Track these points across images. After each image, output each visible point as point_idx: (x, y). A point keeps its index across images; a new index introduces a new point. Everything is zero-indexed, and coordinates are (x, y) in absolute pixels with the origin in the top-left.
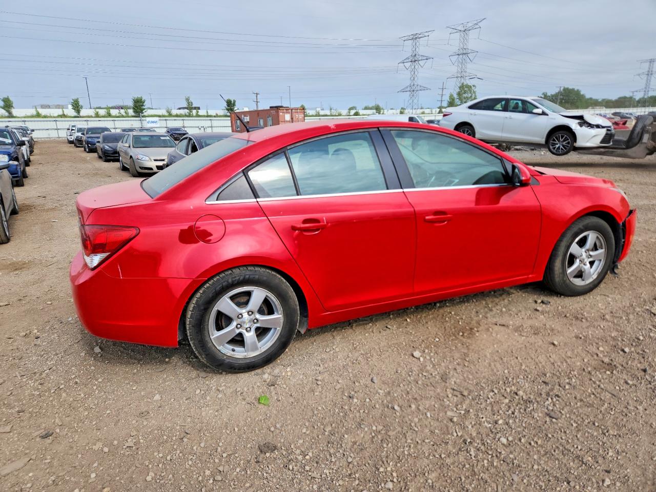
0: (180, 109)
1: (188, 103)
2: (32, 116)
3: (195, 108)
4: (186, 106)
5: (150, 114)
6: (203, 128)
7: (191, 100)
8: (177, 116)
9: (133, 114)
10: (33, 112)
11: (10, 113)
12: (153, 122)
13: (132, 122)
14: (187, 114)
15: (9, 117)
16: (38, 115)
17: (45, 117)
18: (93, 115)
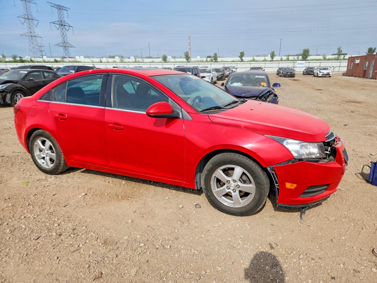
0: (333, 55)
1: (339, 51)
2: (251, 61)
3: (343, 54)
4: (337, 53)
5: (312, 59)
6: (333, 68)
7: (341, 49)
8: (329, 59)
9: (302, 59)
10: (252, 58)
11: (242, 59)
12: (301, 64)
13: (289, 64)
14: (337, 58)
15: (241, 61)
16: (254, 60)
17: (256, 61)
18: (280, 60)
